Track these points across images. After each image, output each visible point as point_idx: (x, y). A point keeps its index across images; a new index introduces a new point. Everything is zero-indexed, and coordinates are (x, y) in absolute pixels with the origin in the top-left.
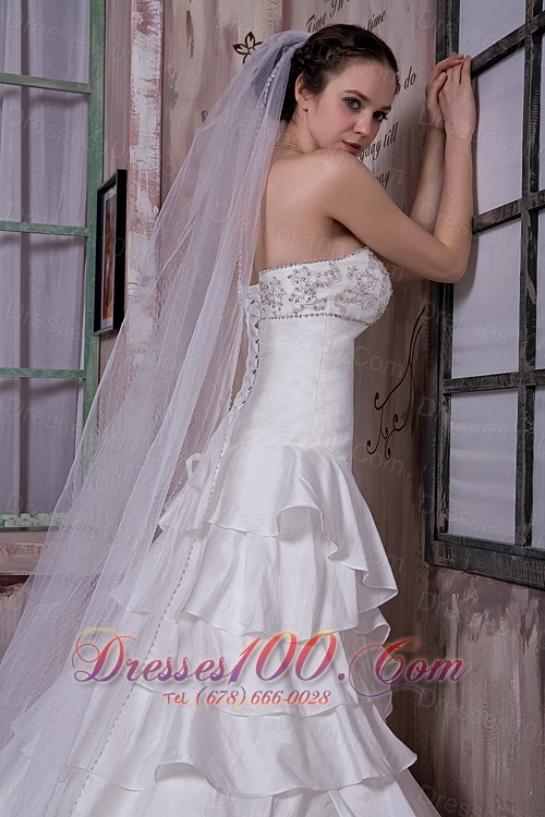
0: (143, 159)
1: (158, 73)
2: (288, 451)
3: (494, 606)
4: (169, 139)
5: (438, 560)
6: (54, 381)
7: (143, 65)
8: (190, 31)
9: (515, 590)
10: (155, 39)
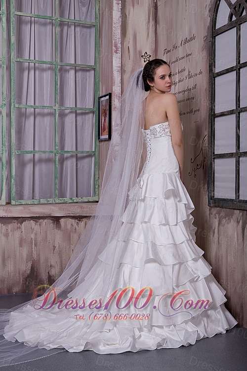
0: (116, 89)
1: (120, 65)
2: (164, 174)
3: (229, 216)
4: (123, 83)
5: (212, 205)
6: (85, 154)
7: (116, 63)
8: (129, 52)
9: (235, 211)
10: (119, 55)
